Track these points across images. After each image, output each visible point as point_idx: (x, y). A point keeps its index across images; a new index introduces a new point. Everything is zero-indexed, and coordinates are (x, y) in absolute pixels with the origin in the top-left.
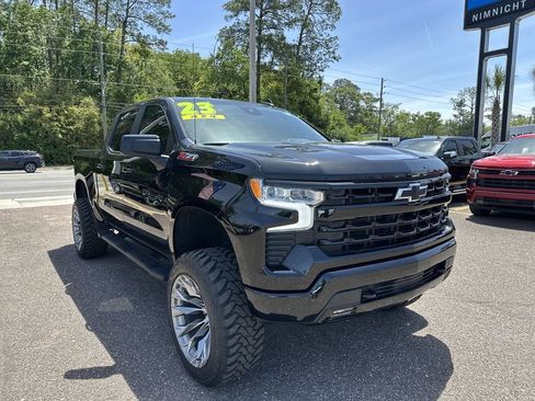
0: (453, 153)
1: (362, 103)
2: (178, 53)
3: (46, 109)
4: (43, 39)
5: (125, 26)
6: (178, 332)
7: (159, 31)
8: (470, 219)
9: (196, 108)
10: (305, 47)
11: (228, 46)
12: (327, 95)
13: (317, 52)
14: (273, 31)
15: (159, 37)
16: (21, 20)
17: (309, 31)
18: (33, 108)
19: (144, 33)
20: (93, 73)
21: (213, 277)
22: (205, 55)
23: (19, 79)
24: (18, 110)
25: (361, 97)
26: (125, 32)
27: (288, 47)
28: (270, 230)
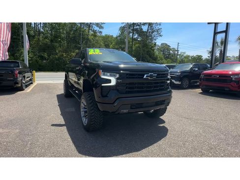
0: (197, 69)
1: (171, 52)
2: (106, 35)
3: (64, 54)
4: (65, 32)
5: (89, 27)
6: (82, 116)
7: (100, 28)
8: (201, 93)
9: (94, 51)
10: (149, 32)
11: (122, 33)
12: (158, 49)
13: (154, 34)
14: (138, 27)
15: (100, 30)
16: (59, 27)
17: (151, 27)
18: (61, 53)
19: (95, 29)
20: (79, 43)
21: (89, 99)
22: (115, 36)
23: (57, 45)
24: (57, 54)
25: (171, 49)
26: (89, 29)
27: (144, 32)
28: (103, 85)
